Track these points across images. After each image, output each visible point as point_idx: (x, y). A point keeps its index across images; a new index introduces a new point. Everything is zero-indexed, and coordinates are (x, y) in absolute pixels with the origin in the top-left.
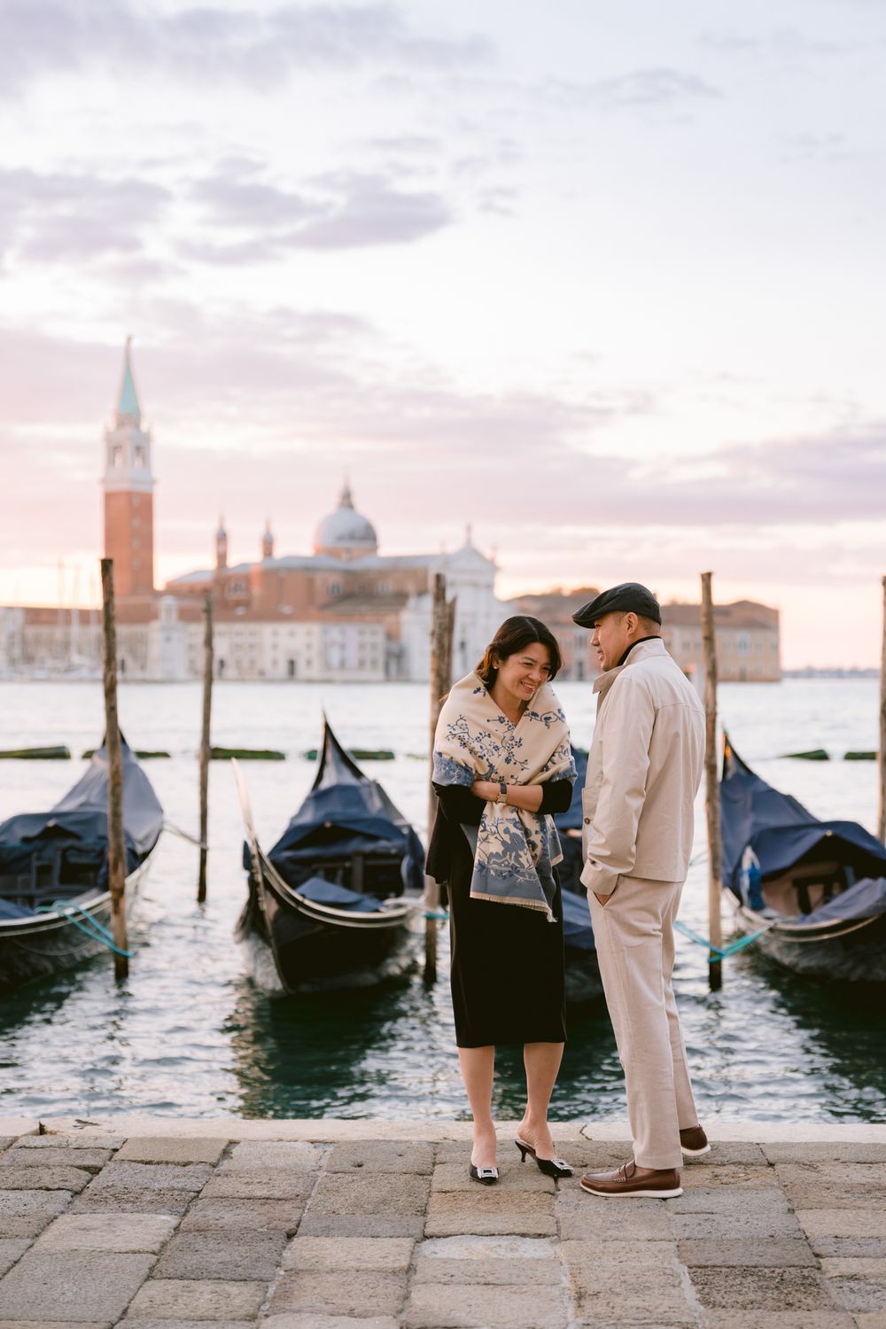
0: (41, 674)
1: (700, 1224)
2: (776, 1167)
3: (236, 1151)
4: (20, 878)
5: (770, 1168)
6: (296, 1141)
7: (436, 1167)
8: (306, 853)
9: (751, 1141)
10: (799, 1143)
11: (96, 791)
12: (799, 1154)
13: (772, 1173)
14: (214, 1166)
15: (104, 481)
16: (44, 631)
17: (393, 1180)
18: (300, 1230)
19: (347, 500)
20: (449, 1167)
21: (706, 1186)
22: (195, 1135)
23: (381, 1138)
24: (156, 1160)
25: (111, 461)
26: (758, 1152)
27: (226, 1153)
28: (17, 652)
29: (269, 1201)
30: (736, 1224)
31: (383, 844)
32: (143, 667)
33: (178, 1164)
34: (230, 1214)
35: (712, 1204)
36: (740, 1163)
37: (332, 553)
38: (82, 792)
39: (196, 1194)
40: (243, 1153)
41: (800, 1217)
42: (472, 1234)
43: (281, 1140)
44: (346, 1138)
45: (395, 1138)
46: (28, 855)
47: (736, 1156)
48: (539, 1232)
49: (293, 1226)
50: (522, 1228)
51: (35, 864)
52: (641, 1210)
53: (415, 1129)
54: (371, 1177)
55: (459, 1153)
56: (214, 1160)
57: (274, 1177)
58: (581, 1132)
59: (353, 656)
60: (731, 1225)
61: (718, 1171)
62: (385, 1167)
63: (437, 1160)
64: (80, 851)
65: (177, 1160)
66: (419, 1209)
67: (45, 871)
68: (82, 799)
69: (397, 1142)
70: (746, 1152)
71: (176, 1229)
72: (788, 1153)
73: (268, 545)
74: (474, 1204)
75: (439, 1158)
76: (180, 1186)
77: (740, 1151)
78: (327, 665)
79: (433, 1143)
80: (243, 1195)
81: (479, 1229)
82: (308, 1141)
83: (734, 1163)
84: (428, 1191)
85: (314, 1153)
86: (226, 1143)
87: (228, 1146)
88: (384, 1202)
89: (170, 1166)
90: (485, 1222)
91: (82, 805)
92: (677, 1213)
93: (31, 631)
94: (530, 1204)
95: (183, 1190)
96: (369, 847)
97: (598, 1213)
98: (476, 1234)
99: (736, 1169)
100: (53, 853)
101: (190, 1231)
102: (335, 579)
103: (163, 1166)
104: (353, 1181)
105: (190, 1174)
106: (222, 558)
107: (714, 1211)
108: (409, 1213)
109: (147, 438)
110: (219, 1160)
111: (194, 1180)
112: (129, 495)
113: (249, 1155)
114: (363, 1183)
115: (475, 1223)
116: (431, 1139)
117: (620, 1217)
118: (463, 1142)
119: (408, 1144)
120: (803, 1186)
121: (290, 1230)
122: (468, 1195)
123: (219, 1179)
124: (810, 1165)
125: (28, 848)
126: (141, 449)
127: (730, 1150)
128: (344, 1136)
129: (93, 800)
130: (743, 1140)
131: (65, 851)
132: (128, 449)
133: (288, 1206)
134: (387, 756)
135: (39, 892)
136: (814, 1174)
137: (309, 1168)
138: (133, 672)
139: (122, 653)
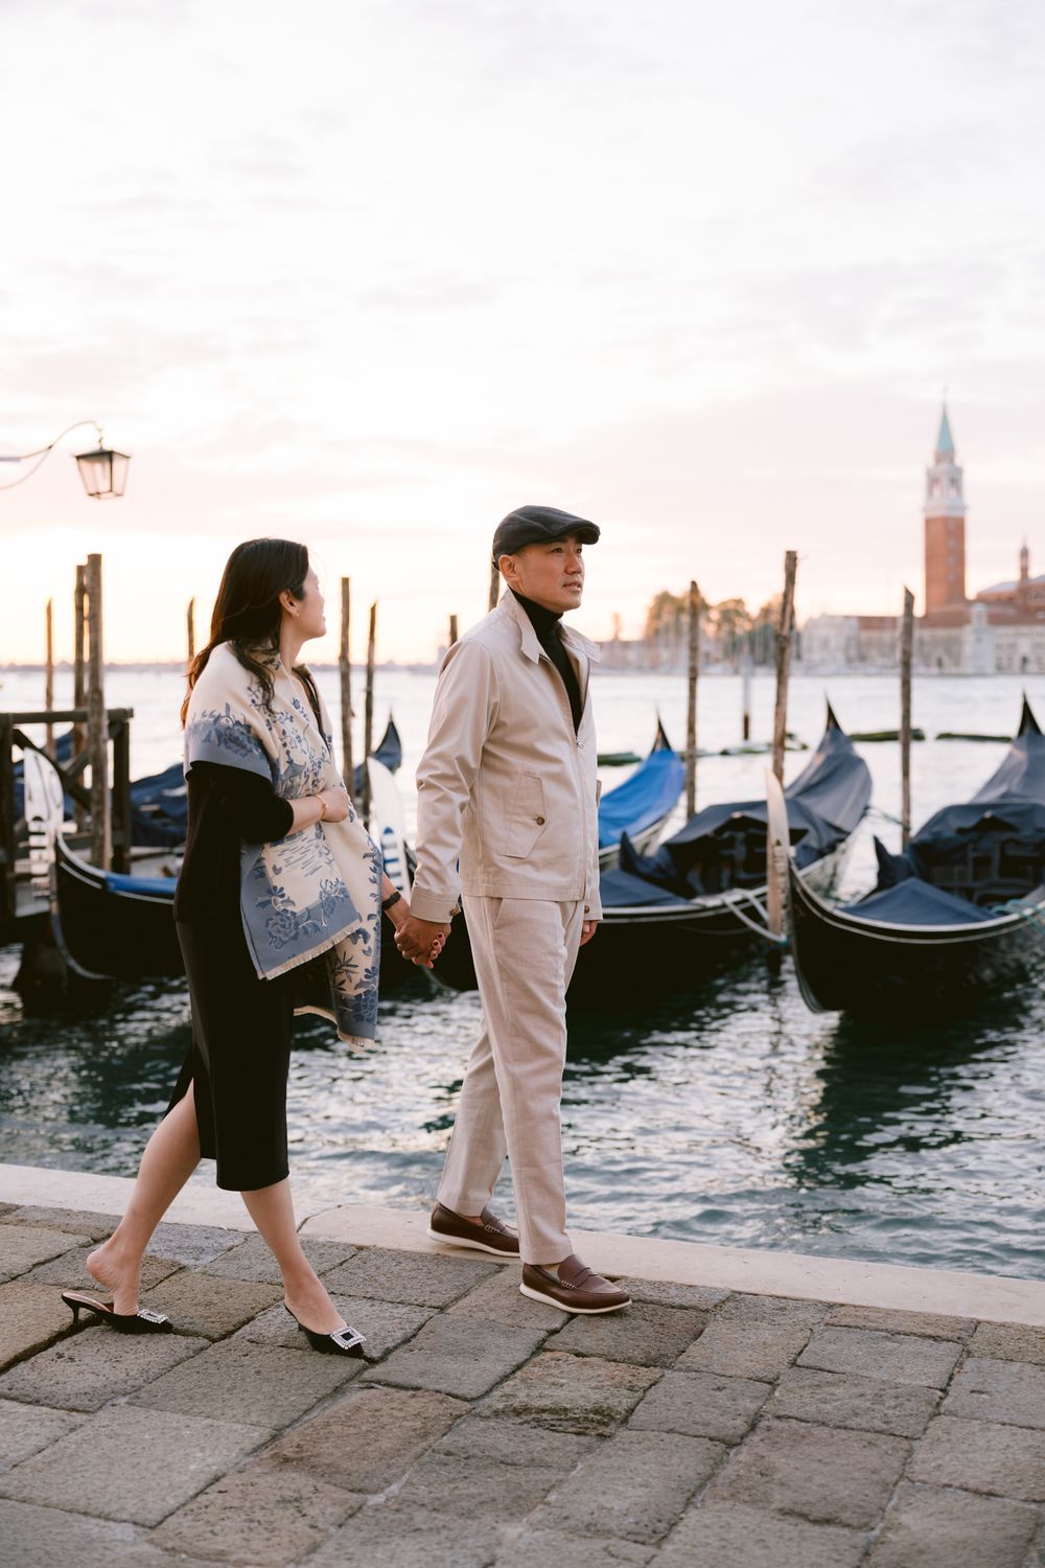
0: (872, 670)
4: (957, 869)
11: (1016, 781)
15: (925, 509)
16: (874, 635)
25: (930, 492)
28: (853, 653)
32: (957, 663)
38: (1002, 782)
46: (963, 847)
51: (972, 855)
64: (1018, 844)
67: (982, 863)
68: (1003, 789)
91: (1004, 796)
93: (865, 635)
100: (991, 844)
106: (1024, 570)
109: (959, 471)
112: (946, 520)
125: (963, 839)
126: (955, 481)
129: (1015, 789)
131: (1003, 844)
132: (945, 482)
135: (977, 885)
138: (949, 667)
139: (939, 652)
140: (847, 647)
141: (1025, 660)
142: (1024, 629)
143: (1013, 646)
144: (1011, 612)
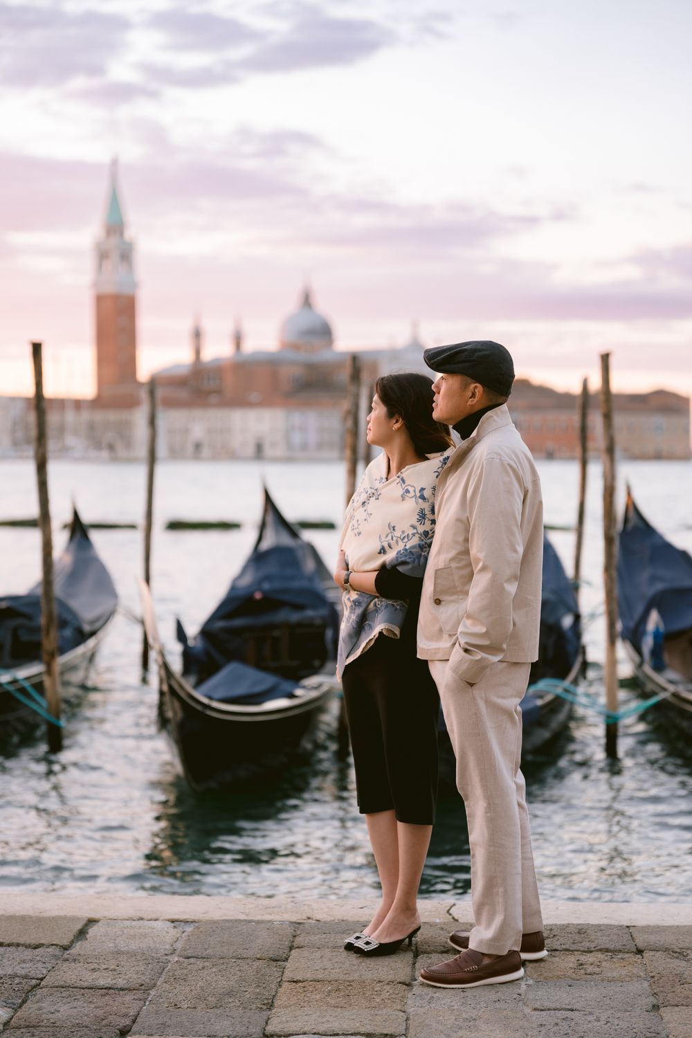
1: (557, 1024)
2: (644, 954)
3: (93, 931)
5: (639, 956)
6: (156, 920)
7: (293, 951)
8: (239, 622)
9: (621, 924)
10: (669, 927)
12: (669, 940)
13: (639, 961)
14: (65, 948)
15: (96, 284)
17: (246, 967)
18: (134, 1028)
19: (307, 301)
20: (305, 953)
21: (569, 977)
22: (55, 913)
23: (243, 917)
24: (7, 942)
26: (627, 937)
27: (82, 934)
29: (111, 991)
30: (596, 1024)
31: (310, 613)
32: (127, 448)
33: (28, 946)
34: (66, 1007)
35: (573, 998)
36: (607, 950)
37: (295, 347)
39: (38, 981)
40: (99, 934)
41: (664, 1015)
42: (315, 1034)
43: (142, 919)
44: (208, 917)
45: (258, 918)
47: (604, 942)
48: (385, 1033)
49: (128, 1022)
50: (368, 1027)
52: (497, 1005)
53: (280, 907)
54: (223, 963)
55: (318, 936)
56: (66, 942)
57: (123, 963)
58: (448, 912)
59: (313, 437)
60: (590, 1026)
61: (583, 958)
62: (240, 951)
63: (295, 944)
65: (28, 942)
66: (266, 1002)
69: (258, 922)
70: (615, 937)
71: (6, 1024)
72: (658, 938)
74: (323, 996)
75: (298, 941)
76: (23, 972)
77: (609, 935)
78: (289, 446)
79: (295, 922)
80: (85, 984)
81: (322, 1029)
82: (169, 920)
83: (600, 950)
84: (279, 980)
85: (173, 932)
86: (83, 922)
87: (86, 925)
88: (230, 994)
89: (20, 948)
90: (331, 1019)
92: (535, 1009)
94: (382, 997)
95: (26, 977)
96: (295, 617)
97: (451, 1008)
98: (318, 1034)
99: (603, 956)
101: (18, 1028)
102: (297, 371)
103: (11, 949)
104: (203, 968)
105: (38, 958)
106: (198, 352)
107: (574, 1007)
108: (254, 1006)
110: (72, 942)
111: (40, 965)
113: (104, 936)
114: (214, 970)
115: (320, 1020)
116: (294, 919)
117: (474, 1014)
118: (325, 923)
119: (268, 926)
120: (671, 979)
121: (125, 1027)
122: (319, 986)
123: (66, 964)
124: (679, 953)
127: (599, 934)
128: (207, 915)
130: (614, 923)
133: (129, 997)
134: (329, 526)
136: (683, 964)
137: (162, 952)
138: (121, 452)
139: (109, 436)
140: (13, 431)
141: (198, 446)
142: (198, 413)
143: (186, 431)
144: (183, 394)
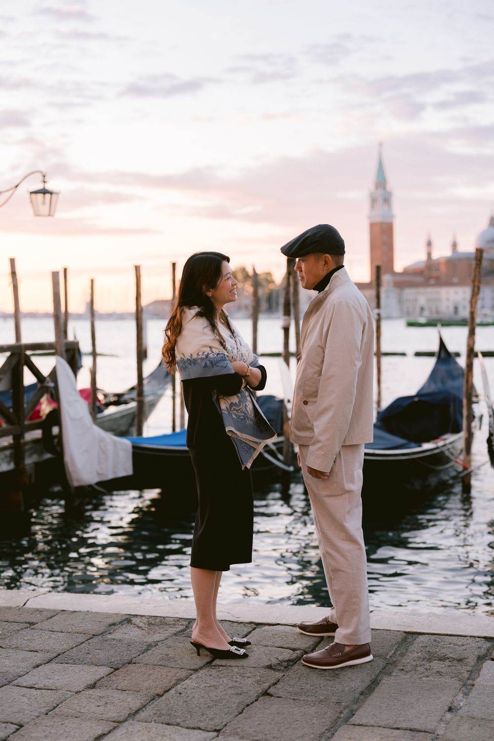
25: (372, 207)
73: (454, 245)
126: (387, 200)
